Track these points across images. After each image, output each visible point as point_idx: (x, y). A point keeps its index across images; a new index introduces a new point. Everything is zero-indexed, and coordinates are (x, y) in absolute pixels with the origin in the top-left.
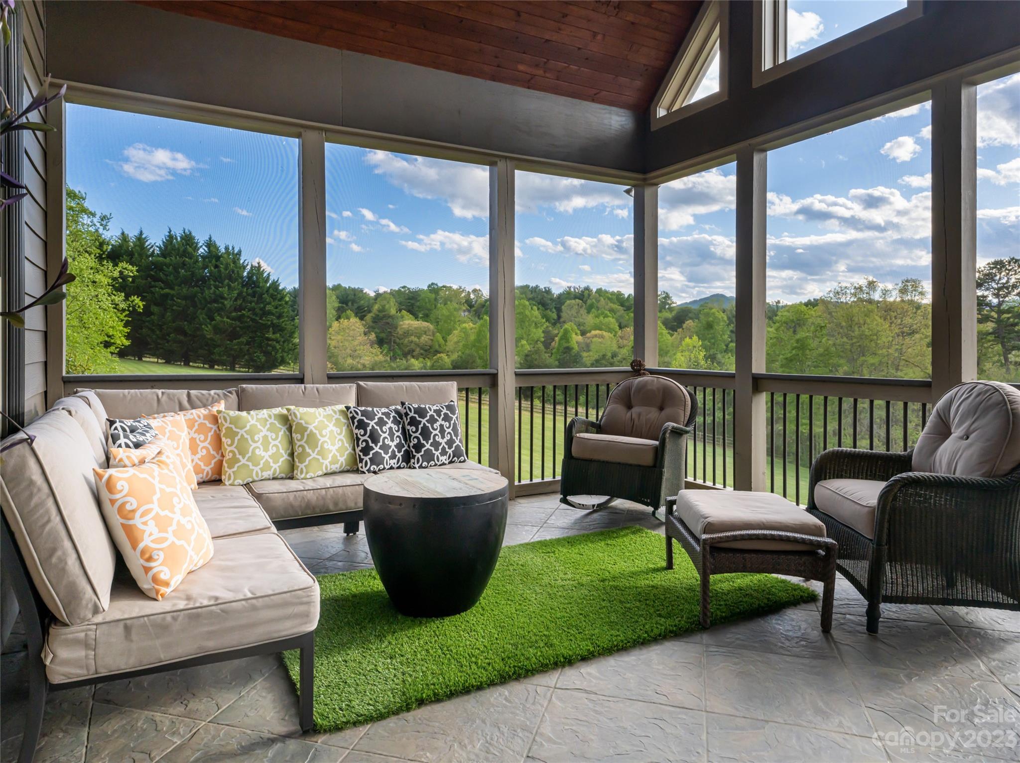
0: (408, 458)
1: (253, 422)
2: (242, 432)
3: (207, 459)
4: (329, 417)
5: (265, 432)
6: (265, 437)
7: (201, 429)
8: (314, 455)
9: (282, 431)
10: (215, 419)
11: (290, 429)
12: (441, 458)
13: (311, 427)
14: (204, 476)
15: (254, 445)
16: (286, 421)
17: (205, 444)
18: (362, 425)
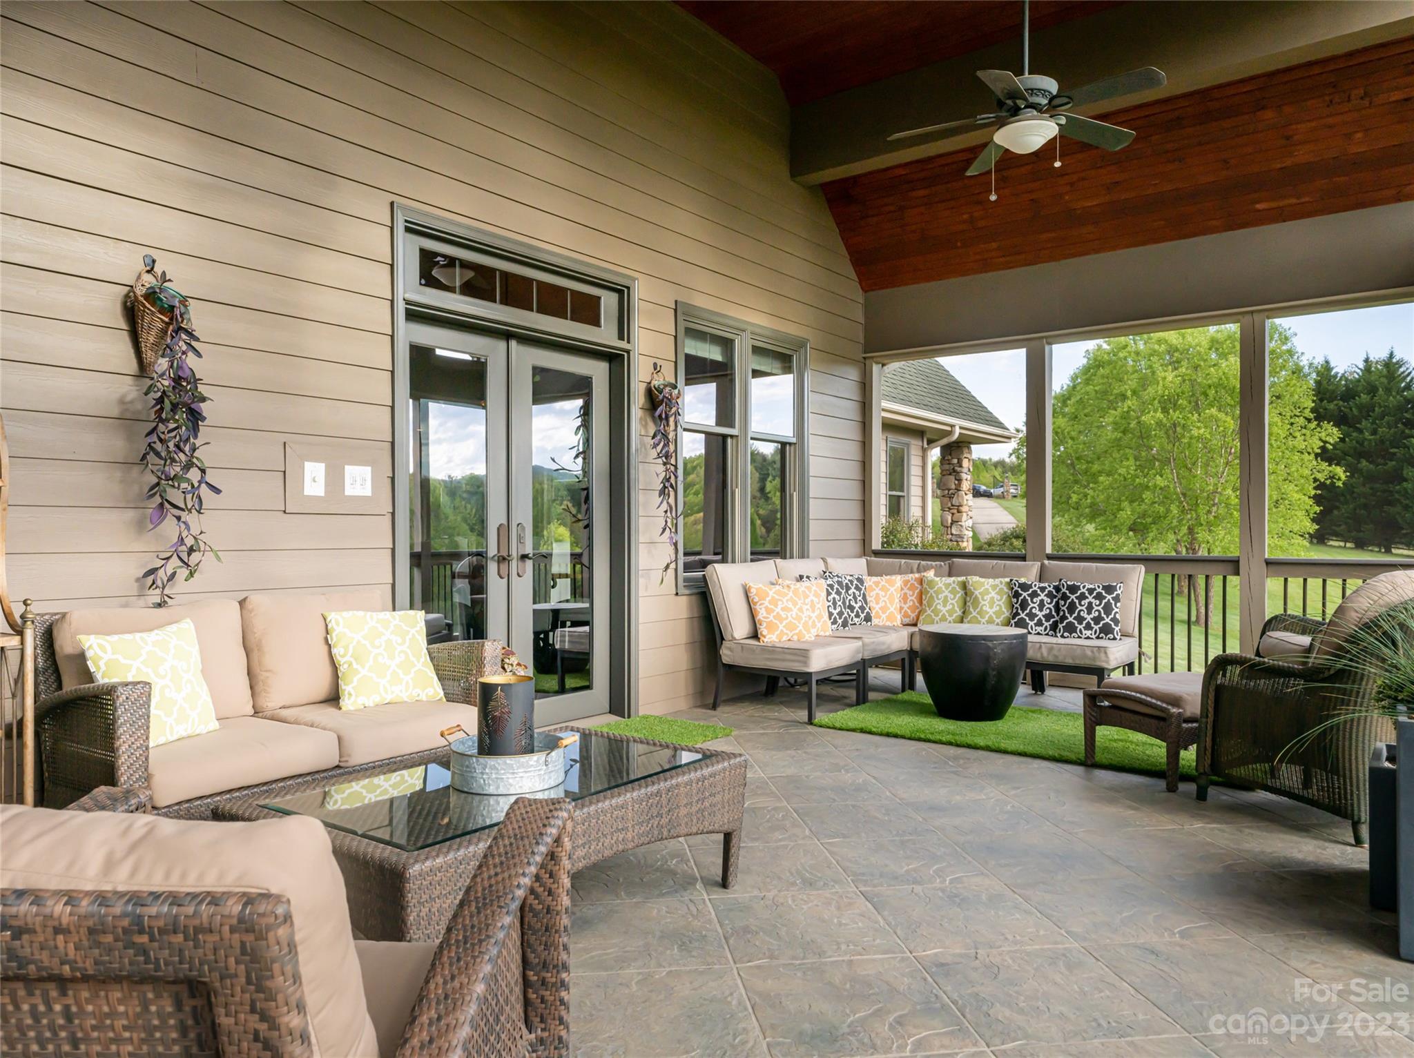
0: (1054, 627)
1: (940, 585)
2: (931, 591)
3: (913, 608)
4: (994, 587)
5: (946, 593)
6: (946, 597)
7: (912, 588)
8: (974, 614)
9: (960, 593)
10: (921, 581)
11: (966, 594)
12: (1084, 632)
13: (977, 593)
14: (907, 621)
15: (937, 601)
16: (964, 586)
17: (912, 598)
18: (1017, 595)
